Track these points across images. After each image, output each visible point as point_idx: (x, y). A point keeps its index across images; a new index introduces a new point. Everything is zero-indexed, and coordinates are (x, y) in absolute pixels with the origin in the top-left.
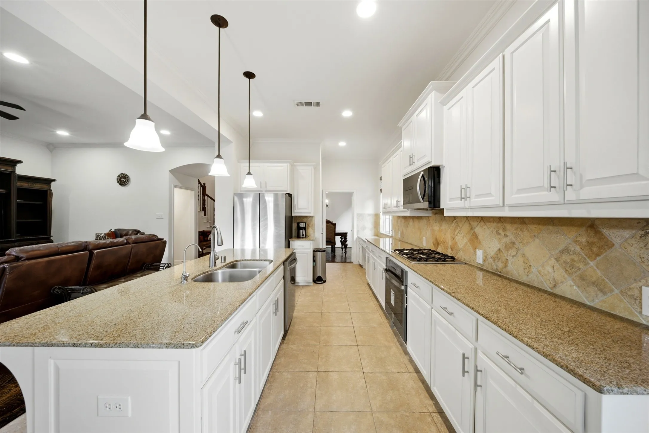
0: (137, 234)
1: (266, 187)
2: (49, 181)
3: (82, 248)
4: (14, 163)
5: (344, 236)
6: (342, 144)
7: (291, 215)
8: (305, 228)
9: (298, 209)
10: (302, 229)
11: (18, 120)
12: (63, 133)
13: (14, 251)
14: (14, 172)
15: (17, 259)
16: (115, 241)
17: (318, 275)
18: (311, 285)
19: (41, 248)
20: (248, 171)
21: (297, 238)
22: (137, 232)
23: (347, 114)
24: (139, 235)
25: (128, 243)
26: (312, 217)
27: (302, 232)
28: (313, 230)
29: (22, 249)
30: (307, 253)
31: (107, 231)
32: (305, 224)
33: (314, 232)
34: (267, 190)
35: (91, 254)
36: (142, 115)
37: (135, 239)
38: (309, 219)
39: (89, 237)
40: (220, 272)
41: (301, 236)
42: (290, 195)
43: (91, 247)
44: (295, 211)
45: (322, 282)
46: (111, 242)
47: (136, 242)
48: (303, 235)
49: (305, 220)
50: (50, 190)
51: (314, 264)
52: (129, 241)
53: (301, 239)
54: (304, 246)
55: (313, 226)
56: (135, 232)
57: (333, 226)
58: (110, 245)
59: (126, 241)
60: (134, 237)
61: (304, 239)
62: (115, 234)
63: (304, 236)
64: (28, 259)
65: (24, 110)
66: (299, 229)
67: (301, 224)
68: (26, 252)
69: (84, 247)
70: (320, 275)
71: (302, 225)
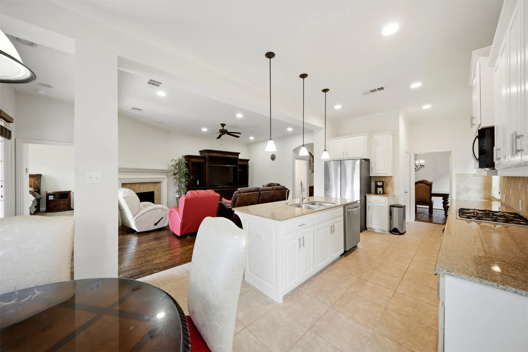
0: (278, 186)
1: (347, 155)
2: (247, 161)
3: (257, 190)
4: (238, 154)
5: (445, 197)
6: (427, 107)
7: (369, 175)
8: (382, 186)
9: (375, 170)
10: (380, 187)
11: (239, 138)
12: (252, 138)
13: (239, 189)
14: (238, 158)
15: (240, 192)
16: (268, 188)
17: (395, 227)
18: (386, 234)
19: (246, 189)
20: (325, 149)
21: (375, 194)
22: (279, 185)
23: (416, 85)
24: (279, 186)
25: (273, 190)
26: (391, 177)
27: (380, 190)
28: (392, 188)
29: (241, 189)
30: (382, 207)
31: (267, 184)
32: (382, 183)
33: (393, 189)
34: (348, 157)
35: (260, 193)
36: (270, 139)
37: (276, 188)
38: (388, 179)
39: (260, 186)
40: (304, 205)
41: (378, 193)
42: (368, 160)
43: (260, 190)
44: (373, 173)
45: (399, 234)
46: (267, 189)
47: (276, 189)
48: (380, 192)
49: (383, 180)
50: (248, 164)
51: (391, 216)
52: (274, 189)
53: (379, 195)
54: (379, 201)
55: (392, 185)
56: (278, 185)
57: (428, 187)
58: (266, 190)
59: (272, 189)
60: (275, 187)
61: (382, 195)
62: (270, 185)
63: (382, 192)
64: (243, 193)
65: (241, 134)
66: (377, 186)
67: (378, 182)
68: (242, 190)
69: (258, 190)
70: (397, 228)
71: (379, 184)
